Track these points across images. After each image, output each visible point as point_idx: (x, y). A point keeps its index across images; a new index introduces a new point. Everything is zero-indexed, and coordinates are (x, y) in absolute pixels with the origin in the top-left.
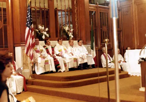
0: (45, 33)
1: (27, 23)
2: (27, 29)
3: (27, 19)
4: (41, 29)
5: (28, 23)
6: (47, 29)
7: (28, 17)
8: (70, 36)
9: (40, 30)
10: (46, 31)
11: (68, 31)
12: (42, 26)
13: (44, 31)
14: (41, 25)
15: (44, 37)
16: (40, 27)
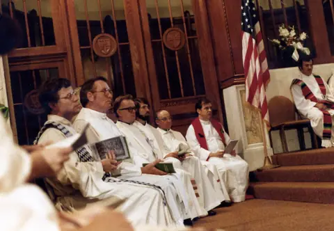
0: (299, 46)
1: (244, 21)
2: (246, 36)
3: (243, 11)
4: (288, 37)
5: (247, 20)
6: (303, 36)
7: (243, 5)
9: (285, 40)
10: (301, 41)
12: (290, 30)
13: (296, 41)
14: (285, 27)
15: (296, 56)
16: (284, 32)
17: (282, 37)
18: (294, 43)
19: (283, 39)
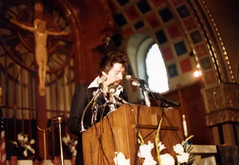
0: (29, 147)
4: (23, 141)
6: (32, 142)
8: (72, 151)
9: (21, 143)
10: (30, 144)
11: (69, 143)
12: (24, 137)
13: (27, 144)
14: (22, 135)
15: (25, 153)
17: (19, 141)
18: (26, 145)
19: (19, 142)
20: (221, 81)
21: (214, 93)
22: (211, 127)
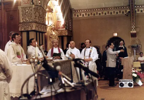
20: (33, 4)
21: (27, 10)
22: (22, 32)
